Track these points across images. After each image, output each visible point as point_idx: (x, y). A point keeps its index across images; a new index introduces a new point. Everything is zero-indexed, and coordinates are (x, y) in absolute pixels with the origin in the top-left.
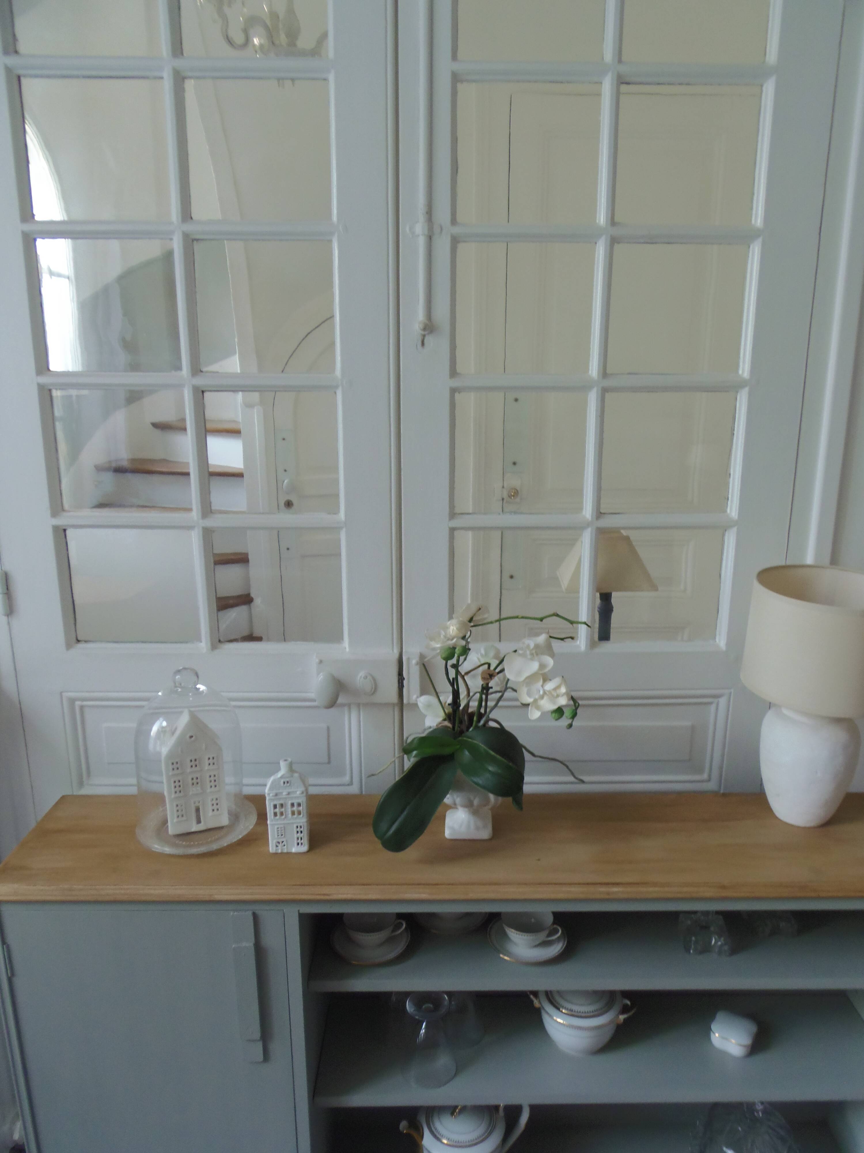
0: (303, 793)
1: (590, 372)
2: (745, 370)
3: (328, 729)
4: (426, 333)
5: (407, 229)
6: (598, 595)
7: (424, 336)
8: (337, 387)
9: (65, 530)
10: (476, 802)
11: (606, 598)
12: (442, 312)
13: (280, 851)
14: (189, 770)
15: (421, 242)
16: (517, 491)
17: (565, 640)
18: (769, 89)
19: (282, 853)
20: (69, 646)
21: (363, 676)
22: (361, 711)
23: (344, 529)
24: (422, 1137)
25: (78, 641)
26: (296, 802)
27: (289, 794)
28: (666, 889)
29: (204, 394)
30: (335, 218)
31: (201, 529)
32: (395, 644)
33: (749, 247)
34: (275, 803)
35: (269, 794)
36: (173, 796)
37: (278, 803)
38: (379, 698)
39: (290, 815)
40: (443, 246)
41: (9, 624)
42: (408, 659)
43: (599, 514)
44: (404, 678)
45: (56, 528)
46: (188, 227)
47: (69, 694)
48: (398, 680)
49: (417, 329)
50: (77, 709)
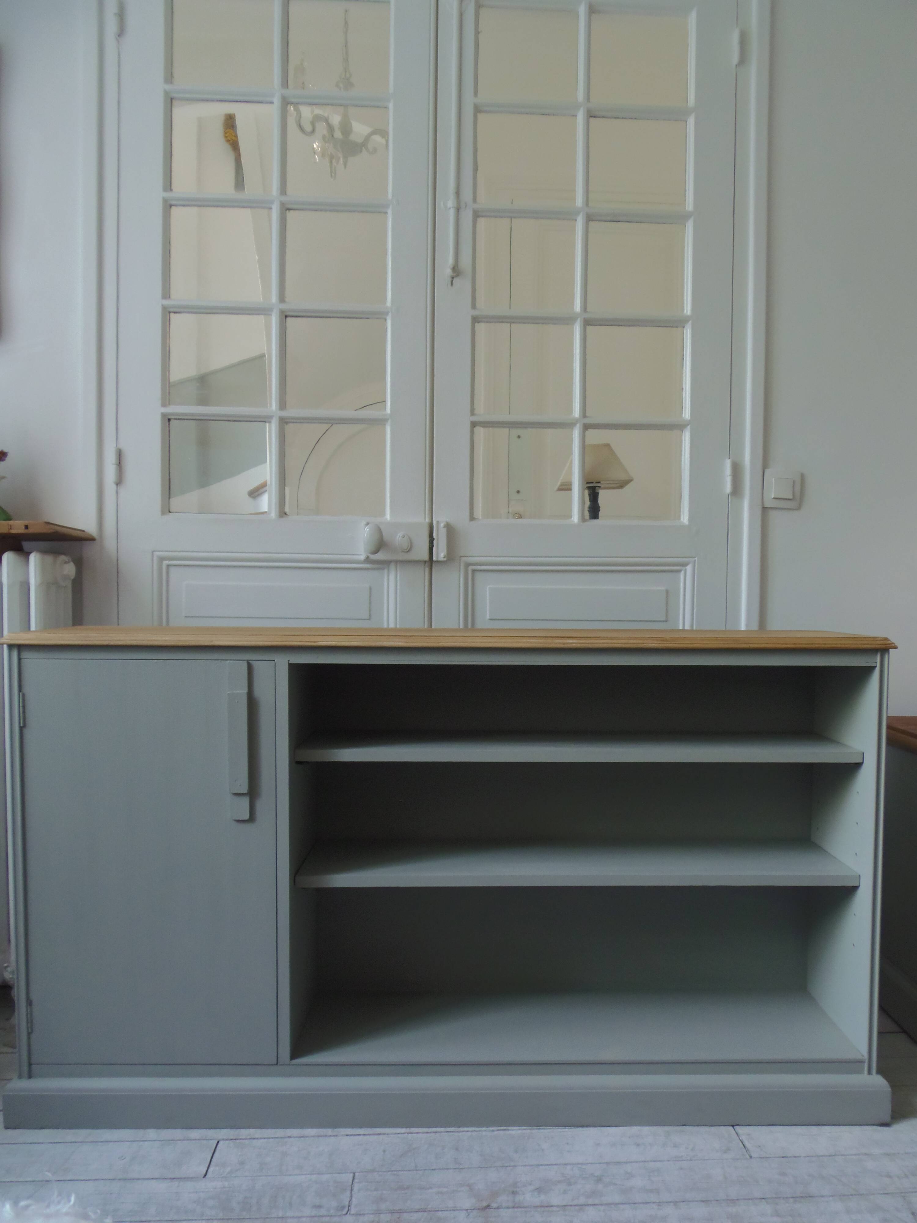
1: (575, 308)
2: (688, 309)
3: (370, 588)
4: (455, 274)
5: (442, 203)
6: (587, 485)
7: (453, 278)
8: (387, 313)
9: (170, 419)
12: (466, 261)
15: (452, 213)
18: (691, 121)
20: (163, 513)
21: (401, 535)
22: (398, 572)
23: (389, 422)
25: (170, 512)
30: (390, 195)
31: (278, 418)
32: (427, 516)
33: (685, 226)
38: (413, 556)
40: (467, 217)
41: (117, 492)
42: (438, 522)
43: (584, 414)
44: (434, 539)
45: (164, 415)
46: (283, 198)
47: (158, 553)
48: (429, 541)
49: (449, 272)
50: (164, 567)
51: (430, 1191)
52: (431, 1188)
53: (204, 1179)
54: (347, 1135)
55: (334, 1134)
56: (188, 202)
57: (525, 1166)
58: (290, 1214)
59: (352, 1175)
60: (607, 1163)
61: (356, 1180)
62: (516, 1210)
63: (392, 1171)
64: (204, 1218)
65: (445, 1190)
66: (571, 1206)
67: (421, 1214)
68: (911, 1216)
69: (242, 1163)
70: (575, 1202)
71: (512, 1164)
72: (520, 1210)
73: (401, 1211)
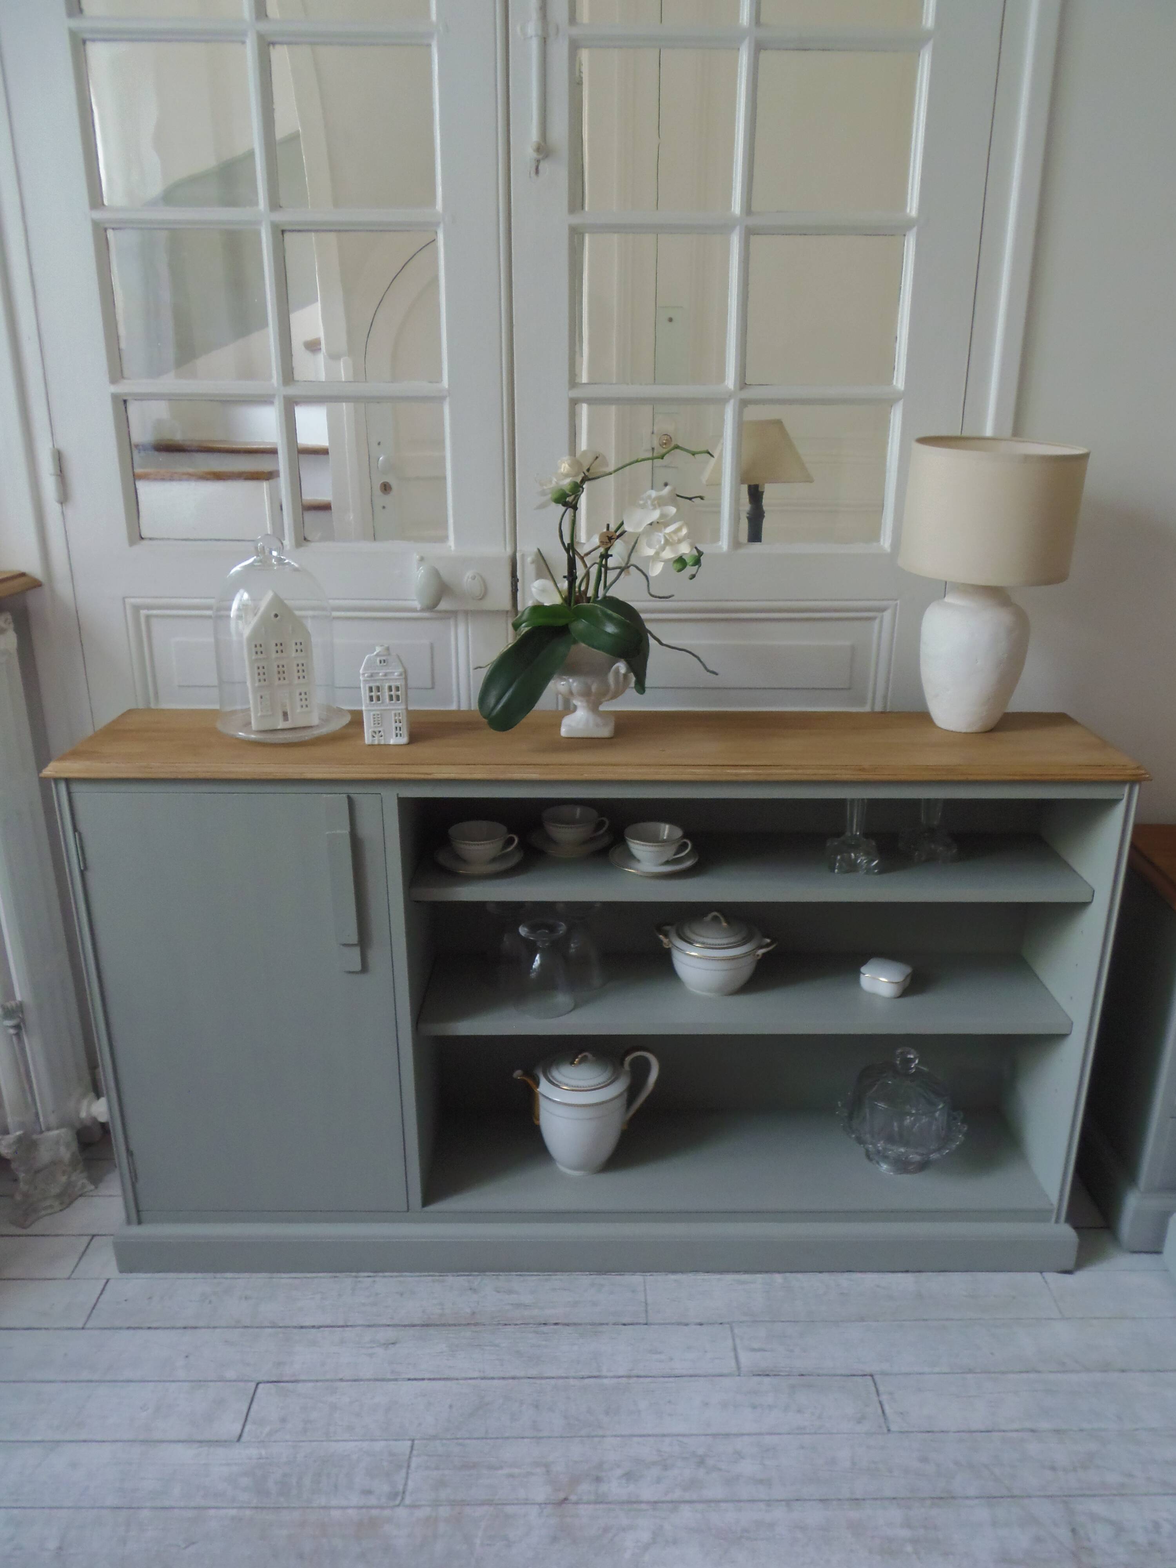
0: (401, 675)
1: (733, 209)
2: (913, 208)
3: (432, 646)
4: (540, 157)
5: (518, 29)
6: (745, 488)
7: (538, 161)
8: (437, 224)
9: (125, 401)
10: (594, 688)
11: (755, 495)
12: (559, 132)
13: (376, 742)
14: (274, 655)
15: (534, 46)
16: (671, 438)
17: (693, 500)
19: (379, 745)
20: (131, 545)
21: (470, 577)
22: (470, 626)
23: (448, 400)
24: (537, 1084)
25: (141, 540)
26: (393, 684)
27: (386, 675)
28: (800, 771)
29: (285, 236)
30: (434, 17)
31: (282, 400)
32: (508, 544)
33: (920, 56)
34: (371, 685)
35: (363, 674)
36: (257, 684)
37: (373, 685)
38: (489, 604)
39: (387, 700)
40: (560, 51)
41: (63, 512)
42: (523, 556)
43: (743, 384)
44: (518, 580)
45: (115, 397)
46: (263, 26)
47: (133, 600)
48: (512, 584)
49: (530, 153)
50: (143, 620)
51: (500, 1472)
52: (501, 1468)
53: (238, 1444)
54: (409, 1379)
55: (393, 1377)
56: (111, 36)
57: (616, 1436)
58: (334, 1503)
59: (409, 1443)
60: (715, 1436)
61: (415, 1452)
62: (598, 1506)
63: (457, 1439)
64: (235, 1505)
65: (516, 1471)
66: (663, 1502)
67: (485, 1508)
68: (1070, 1534)
69: (283, 1420)
70: (668, 1498)
71: (601, 1433)
72: (601, 1506)
73: (463, 1503)
